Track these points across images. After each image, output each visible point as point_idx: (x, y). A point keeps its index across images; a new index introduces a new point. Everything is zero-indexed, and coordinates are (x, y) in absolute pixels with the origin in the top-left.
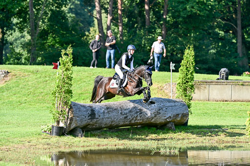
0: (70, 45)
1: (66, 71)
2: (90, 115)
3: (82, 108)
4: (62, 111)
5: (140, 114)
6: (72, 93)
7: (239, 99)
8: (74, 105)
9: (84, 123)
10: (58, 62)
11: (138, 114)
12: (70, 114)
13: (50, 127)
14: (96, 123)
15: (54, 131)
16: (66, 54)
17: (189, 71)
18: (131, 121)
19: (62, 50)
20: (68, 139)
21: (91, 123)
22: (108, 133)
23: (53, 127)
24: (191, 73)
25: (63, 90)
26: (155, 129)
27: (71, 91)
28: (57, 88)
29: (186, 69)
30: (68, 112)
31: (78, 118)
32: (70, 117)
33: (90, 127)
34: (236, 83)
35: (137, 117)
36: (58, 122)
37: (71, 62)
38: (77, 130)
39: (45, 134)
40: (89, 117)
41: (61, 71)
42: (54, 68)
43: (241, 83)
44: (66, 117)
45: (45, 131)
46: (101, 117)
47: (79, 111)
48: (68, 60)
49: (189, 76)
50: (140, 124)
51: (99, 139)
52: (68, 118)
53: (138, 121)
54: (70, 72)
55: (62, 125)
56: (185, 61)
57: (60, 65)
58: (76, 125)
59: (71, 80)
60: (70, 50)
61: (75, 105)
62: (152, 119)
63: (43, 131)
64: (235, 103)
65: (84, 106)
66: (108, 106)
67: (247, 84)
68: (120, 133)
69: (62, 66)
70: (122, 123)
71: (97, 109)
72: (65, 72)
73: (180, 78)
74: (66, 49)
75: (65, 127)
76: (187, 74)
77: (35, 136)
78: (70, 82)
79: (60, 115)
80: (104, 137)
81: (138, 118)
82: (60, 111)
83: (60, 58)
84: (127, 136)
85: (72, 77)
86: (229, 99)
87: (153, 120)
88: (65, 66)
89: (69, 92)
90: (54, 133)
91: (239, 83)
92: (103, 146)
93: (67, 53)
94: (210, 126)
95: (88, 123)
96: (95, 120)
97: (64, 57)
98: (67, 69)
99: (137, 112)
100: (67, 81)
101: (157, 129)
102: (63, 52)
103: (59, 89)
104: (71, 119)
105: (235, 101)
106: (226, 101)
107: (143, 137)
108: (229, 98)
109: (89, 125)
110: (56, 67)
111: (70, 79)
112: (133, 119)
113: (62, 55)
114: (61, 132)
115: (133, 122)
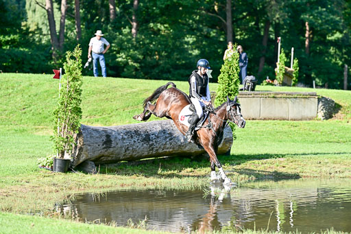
0: (78, 45)
1: (73, 81)
2: (105, 143)
3: (94, 134)
4: (67, 138)
5: (170, 140)
6: (81, 112)
7: (269, 116)
8: (83, 129)
9: (97, 154)
10: (61, 69)
11: (168, 140)
12: (78, 142)
13: (51, 159)
14: (112, 154)
15: (57, 165)
16: (72, 58)
17: (232, 80)
18: (157, 150)
19: (67, 52)
20: (76, 176)
21: (106, 153)
22: (129, 168)
23: (55, 159)
24: (235, 83)
25: (70, 108)
26: (188, 160)
27: (80, 109)
28: (60, 106)
29: (229, 77)
30: (77, 140)
31: (89, 148)
32: (79, 145)
33: (104, 159)
34: (266, 96)
35: (166, 144)
36: (63, 153)
37: (79, 68)
38: (87, 164)
39: (44, 170)
40: (103, 145)
41: (66, 81)
42: (54, 78)
43: (272, 95)
44: (73, 146)
45: (44, 166)
46: (119, 145)
47: (91, 137)
48: (75, 65)
49: (232, 87)
50: (170, 154)
51: (119, 176)
52: (76, 147)
53: (168, 150)
54: (79, 82)
55: (67, 157)
56: (227, 67)
57: (63, 73)
58: (87, 156)
59: (80, 94)
60: (78, 51)
61: (85, 128)
62: (186, 146)
63: (41, 165)
64: (265, 121)
65: (96, 130)
66: (128, 130)
67: (280, 96)
68: (143, 166)
69: (67, 74)
70: (146, 153)
71: (114, 133)
72: (72, 83)
73: (219, 90)
74: (72, 50)
75: (72, 160)
76: (229, 84)
77: (31, 172)
78: (78, 97)
79: (66, 143)
80: (124, 172)
81: (168, 146)
82: (65, 137)
83: (65, 64)
84: (154, 171)
85: (81, 90)
86: (258, 117)
87: (187, 148)
88: (71, 74)
89: (78, 111)
90: (57, 168)
91: (270, 96)
92: (129, 185)
93: (75, 55)
94: (259, 155)
95: (102, 154)
96: (112, 150)
97: (70, 62)
98: (75, 79)
99: (166, 138)
100: (74, 95)
101: (192, 160)
102: (69, 54)
103: (63, 107)
104: (81, 149)
105: (265, 119)
106: (253, 119)
107: (175, 172)
108: (256, 116)
109: (103, 156)
110: (58, 76)
111: (78, 92)
112: (160, 147)
113: (67, 59)
114: (67, 167)
115: (160, 151)
